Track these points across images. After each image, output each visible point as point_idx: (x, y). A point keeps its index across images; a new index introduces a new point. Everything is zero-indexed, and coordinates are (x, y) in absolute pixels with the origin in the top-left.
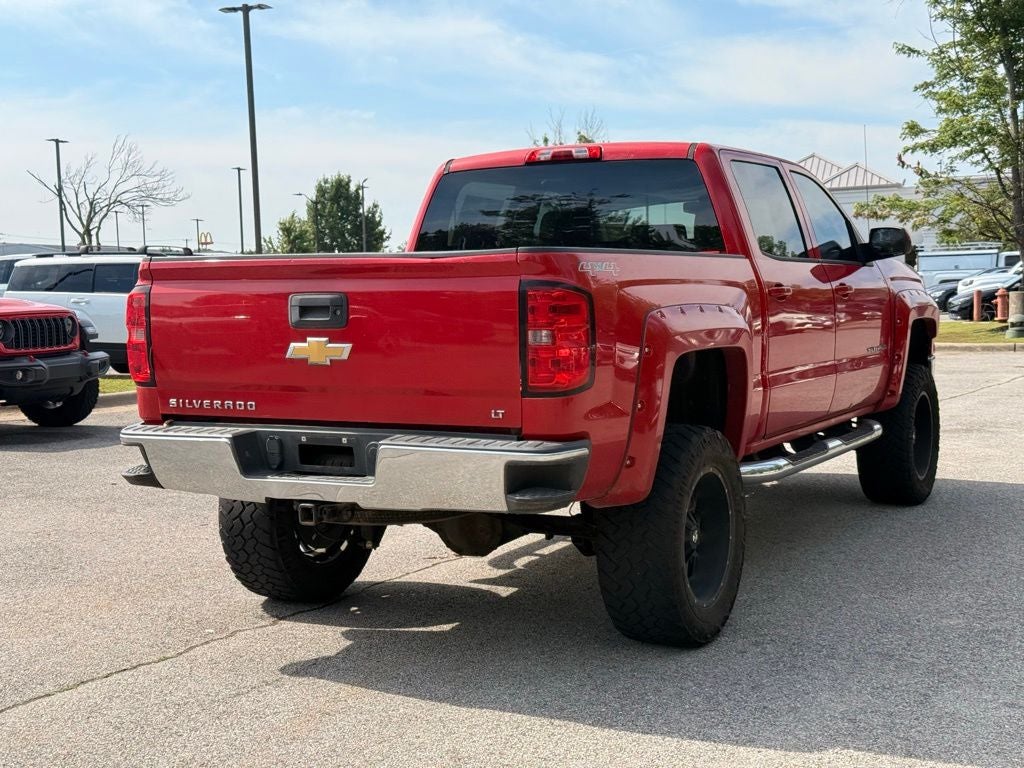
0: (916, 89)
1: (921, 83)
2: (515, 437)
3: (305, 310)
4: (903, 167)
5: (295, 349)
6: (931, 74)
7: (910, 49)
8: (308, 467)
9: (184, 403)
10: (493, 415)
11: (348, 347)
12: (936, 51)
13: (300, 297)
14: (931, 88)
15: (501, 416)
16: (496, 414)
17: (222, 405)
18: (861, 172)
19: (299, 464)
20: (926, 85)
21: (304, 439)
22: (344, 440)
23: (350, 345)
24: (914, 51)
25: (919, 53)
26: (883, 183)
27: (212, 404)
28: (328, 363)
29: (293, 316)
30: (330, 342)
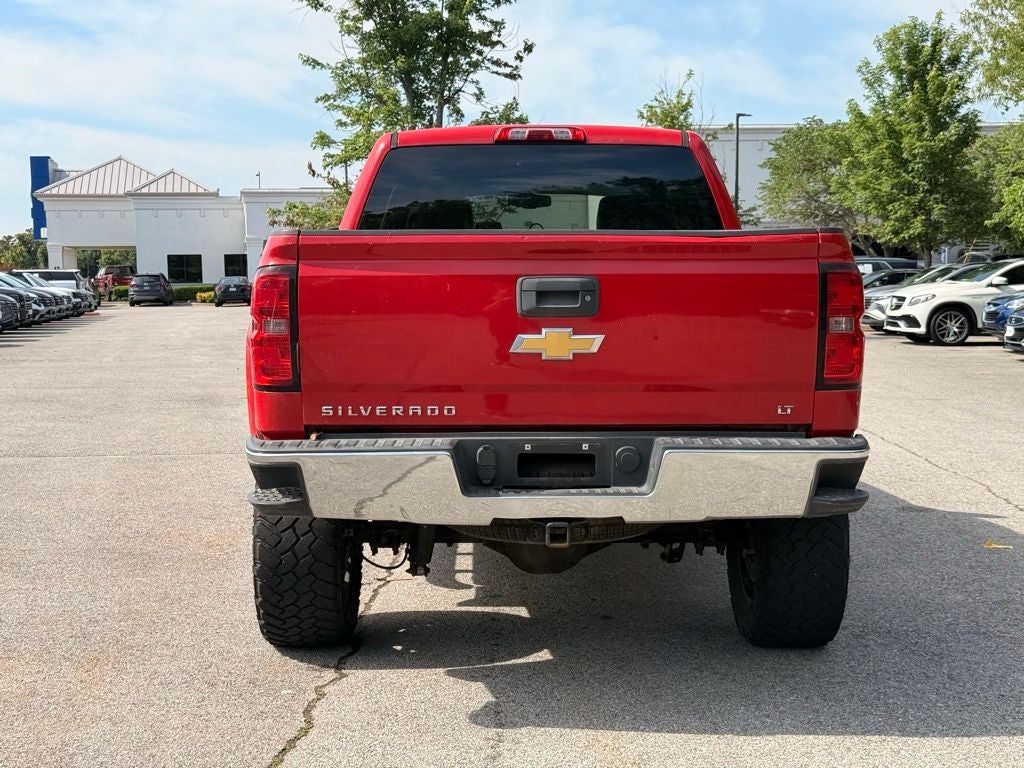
0: (318, 100)
1: (323, 95)
2: (804, 433)
3: (542, 295)
4: (314, 175)
5: (525, 343)
6: (332, 88)
7: (314, 61)
8: (528, 480)
9: (345, 411)
10: (779, 411)
11: (599, 339)
12: (339, 65)
13: (537, 280)
14: (332, 100)
15: (789, 411)
16: (784, 410)
17: (406, 411)
18: (178, 179)
19: (516, 476)
20: (326, 98)
21: (528, 447)
22: (585, 447)
23: (603, 336)
24: (319, 64)
25: (323, 66)
26: (201, 191)
27: (389, 410)
28: (571, 357)
29: (524, 302)
30: (575, 333)
